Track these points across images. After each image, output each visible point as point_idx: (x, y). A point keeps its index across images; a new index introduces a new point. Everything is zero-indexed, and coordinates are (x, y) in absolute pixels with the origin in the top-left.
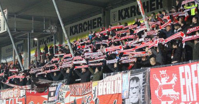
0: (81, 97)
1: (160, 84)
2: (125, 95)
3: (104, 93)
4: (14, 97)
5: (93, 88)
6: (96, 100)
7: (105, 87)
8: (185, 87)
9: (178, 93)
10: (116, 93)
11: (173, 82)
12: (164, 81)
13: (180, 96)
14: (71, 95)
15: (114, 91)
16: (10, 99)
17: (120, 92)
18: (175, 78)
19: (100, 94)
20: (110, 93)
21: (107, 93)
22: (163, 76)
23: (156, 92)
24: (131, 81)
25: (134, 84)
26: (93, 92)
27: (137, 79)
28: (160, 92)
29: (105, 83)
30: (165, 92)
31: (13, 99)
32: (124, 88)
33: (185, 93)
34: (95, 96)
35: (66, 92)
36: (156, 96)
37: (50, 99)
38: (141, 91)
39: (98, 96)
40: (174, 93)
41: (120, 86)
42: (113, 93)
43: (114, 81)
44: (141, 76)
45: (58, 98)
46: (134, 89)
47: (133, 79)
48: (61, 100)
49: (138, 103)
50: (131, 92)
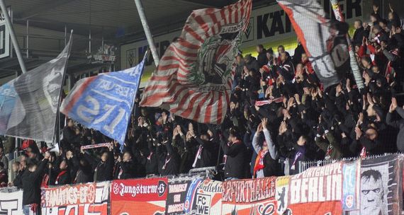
0: (249, 206)
2: (349, 203)
3: (304, 200)
4: (78, 202)
5: (279, 190)
7: (304, 187)
10: (328, 199)
14: (224, 202)
15: (325, 195)
16: (69, 208)
17: (339, 198)
19: (293, 201)
20: (315, 200)
21: (310, 200)
24: (364, 178)
25: (371, 183)
26: (278, 197)
27: (377, 175)
29: (305, 180)
31: (76, 207)
32: (345, 191)
34: (283, 204)
35: (213, 194)
37: (172, 209)
38: (385, 197)
39: (289, 206)
41: (339, 188)
42: (322, 199)
43: (325, 177)
44: (384, 169)
45: (195, 207)
46: (371, 195)
47: (366, 175)
48: (201, 210)
50: (364, 199)
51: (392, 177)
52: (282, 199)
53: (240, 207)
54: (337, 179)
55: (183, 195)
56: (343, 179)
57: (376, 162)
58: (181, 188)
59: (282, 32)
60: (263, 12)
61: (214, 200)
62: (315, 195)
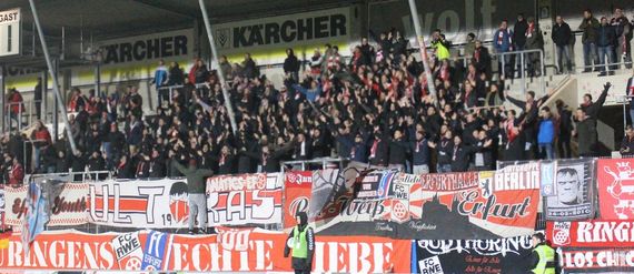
0: (452, 193)
1: (617, 178)
2: (547, 191)
3: (507, 188)
4: (245, 188)
6: (491, 198)
7: (507, 179)
10: (528, 188)
12: (624, 176)
14: (424, 190)
15: (525, 184)
17: (538, 187)
19: (497, 189)
20: (517, 188)
21: (512, 188)
22: (622, 169)
24: (560, 174)
25: (567, 177)
27: (573, 172)
28: (617, 189)
31: (242, 193)
32: (544, 182)
34: (487, 191)
35: (412, 184)
36: (609, 194)
38: (581, 187)
39: (494, 192)
41: (537, 180)
42: (522, 187)
43: (525, 173)
44: (580, 168)
45: (391, 193)
46: (568, 185)
47: (563, 171)
48: (399, 195)
49: (575, 202)
50: (561, 188)
51: (587, 173)
52: (486, 186)
53: (441, 193)
54: (536, 174)
55: (375, 186)
56: (540, 174)
57: (572, 163)
59: (260, 42)
60: (240, 24)
61: (413, 189)
62: (517, 184)
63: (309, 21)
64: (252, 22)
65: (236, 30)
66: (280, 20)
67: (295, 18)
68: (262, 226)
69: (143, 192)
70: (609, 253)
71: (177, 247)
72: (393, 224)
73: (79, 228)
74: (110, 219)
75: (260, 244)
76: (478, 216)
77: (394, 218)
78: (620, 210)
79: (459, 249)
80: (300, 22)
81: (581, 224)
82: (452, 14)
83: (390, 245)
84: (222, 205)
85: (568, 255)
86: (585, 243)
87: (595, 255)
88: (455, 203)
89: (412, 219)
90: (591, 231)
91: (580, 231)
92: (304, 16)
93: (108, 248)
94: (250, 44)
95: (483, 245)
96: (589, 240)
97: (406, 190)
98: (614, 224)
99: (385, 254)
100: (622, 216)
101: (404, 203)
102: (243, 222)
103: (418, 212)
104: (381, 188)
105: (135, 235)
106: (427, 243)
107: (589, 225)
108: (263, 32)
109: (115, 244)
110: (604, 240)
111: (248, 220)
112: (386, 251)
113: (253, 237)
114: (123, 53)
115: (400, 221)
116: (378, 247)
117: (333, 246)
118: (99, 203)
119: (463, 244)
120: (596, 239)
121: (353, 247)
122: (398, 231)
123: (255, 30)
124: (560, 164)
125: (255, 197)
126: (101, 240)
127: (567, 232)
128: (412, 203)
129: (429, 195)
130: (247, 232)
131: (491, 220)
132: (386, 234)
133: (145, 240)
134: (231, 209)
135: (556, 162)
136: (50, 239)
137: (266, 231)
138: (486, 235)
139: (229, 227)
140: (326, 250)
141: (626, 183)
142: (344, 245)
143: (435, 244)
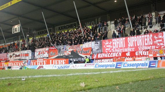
0: (76, 49)
2: (93, 48)
4: (43, 51)
5: (81, 46)
6: (82, 49)
8: (114, 45)
9: (112, 46)
11: (110, 43)
12: (107, 43)
13: (113, 47)
15: (89, 46)
18: (111, 42)
19: (84, 48)
22: (107, 42)
23: (104, 46)
25: (97, 44)
27: (98, 43)
28: (106, 46)
29: (85, 45)
30: (107, 46)
32: (92, 46)
33: (114, 46)
38: (99, 46)
40: (111, 46)
43: (89, 44)
44: (99, 42)
45: (65, 50)
46: (97, 46)
47: (96, 43)
48: (67, 50)
49: (98, 50)
50: (95, 47)
51: (100, 44)
52: (82, 47)
53: (74, 49)
54: (91, 44)
55: (63, 49)
57: (97, 41)
58: (63, 47)
59: (63, 29)
60: (59, 26)
61: (69, 49)
62: (87, 47)
63: (70, 25)
64: (61, 26)
65: (59, 27)
66: (66, 25)
67: (68, 25)
68: (45, 58)
69: (28, 52)
70: (104, 60)
71: (32, 62)
72: (66, 56)
73: (19, 60)
74: (23, 58)
75: (45, 61)
76: (80, 53)
77: (66, 55)
78: (106, 51)
79: (77, 60)
80: (69, 25)
81: (99, 54)
82: (93, 22)
83: (65, 60)
84: (39, 54)
85: (96, 61)
86: (99, 58)
87: (101, 60)
88: (76, 51)
89: (69, 55)
90: (100, 55)
91: (98, 55)
92: (69, 24)
93: (22, 63)
94: (61, 30)
95: (81, 59)
96: (100, 57)
97: (68, 49)
98: (105, 54)
99: (64, 62)
100: (107, 52)
101: (68, 51)
102: (42, 57)
103: (70, 53)
104: (64, 49)
105: (26, 60)
106: (71, 59)
107: (100, 54)
108: (63, 27)
109: (23, 62)
110: (103, 57)
111: (43, 57)
112: (65, 61)
113: (44, 60)
114: (42, 33)
115: (67, 55)
116: (63, 60)
117: (56, 61)
118: (22, 55)
119: (78, 59)
120: (101, 57)
121: (59, 61)
122: (66, 57)
123: (62, 27)
124: (95, 42)
125: (44, 52)
126: (21, 62)
127: (96, 56)
128: (69, 52)
129: (72, 50)
130: (43, 59)
131: (83, 54)
132: (65, 58)
133: (27, 61)
134: (41, 55)
135: (94, 42)
136: (14, 62)
137: (46, 59)
138: (82, 57)
139: (40, 58)
140: (55, 61)
141: (107, 45)
142: (58, 61)
143: (73, 59)
